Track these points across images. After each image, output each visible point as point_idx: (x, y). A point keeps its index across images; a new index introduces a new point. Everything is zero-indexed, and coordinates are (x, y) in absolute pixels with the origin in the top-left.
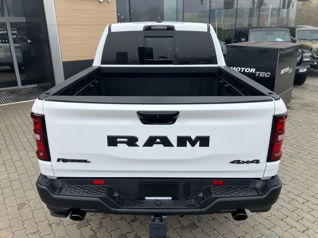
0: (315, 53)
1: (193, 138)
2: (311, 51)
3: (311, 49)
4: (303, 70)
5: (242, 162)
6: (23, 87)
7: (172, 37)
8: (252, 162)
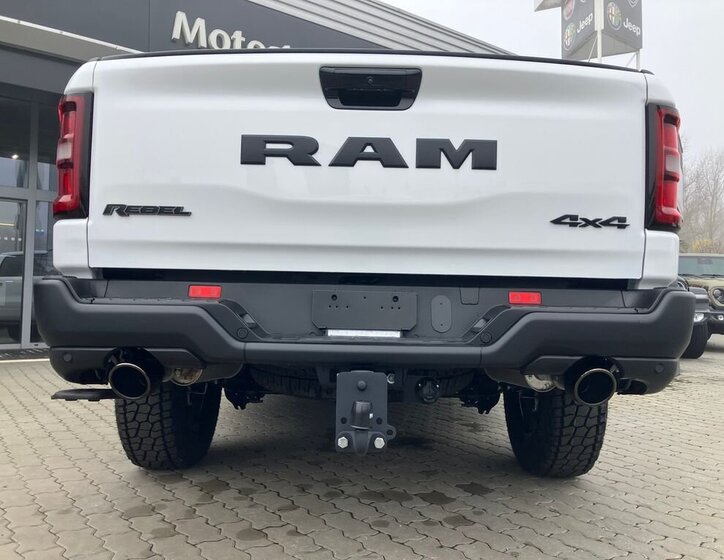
1: (457, 145)
4: (697, 318)
5: (584, 223)
8: (607, 223)
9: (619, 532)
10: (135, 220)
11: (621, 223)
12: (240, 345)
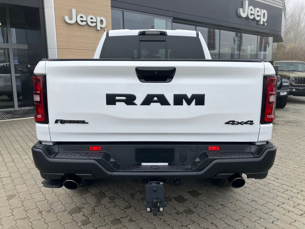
0: (293, 81)
1: (189, 96)
2: (289, 80)
3: (289, 78)
4: (284, 93)
5: (237, 123)
6: (19, 109)
7: (165, 41)
8: (246, 123)
9: (244, 216)
10: (66, 125)
11: (251, 123)
12: (110, 173)
